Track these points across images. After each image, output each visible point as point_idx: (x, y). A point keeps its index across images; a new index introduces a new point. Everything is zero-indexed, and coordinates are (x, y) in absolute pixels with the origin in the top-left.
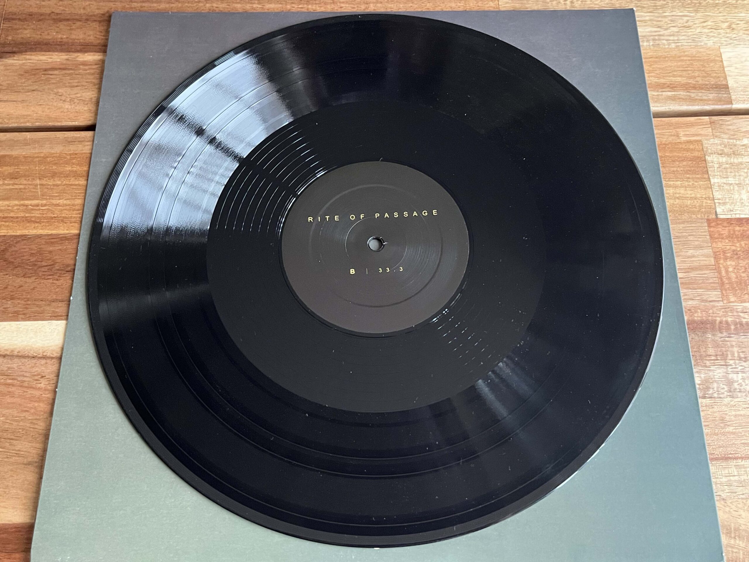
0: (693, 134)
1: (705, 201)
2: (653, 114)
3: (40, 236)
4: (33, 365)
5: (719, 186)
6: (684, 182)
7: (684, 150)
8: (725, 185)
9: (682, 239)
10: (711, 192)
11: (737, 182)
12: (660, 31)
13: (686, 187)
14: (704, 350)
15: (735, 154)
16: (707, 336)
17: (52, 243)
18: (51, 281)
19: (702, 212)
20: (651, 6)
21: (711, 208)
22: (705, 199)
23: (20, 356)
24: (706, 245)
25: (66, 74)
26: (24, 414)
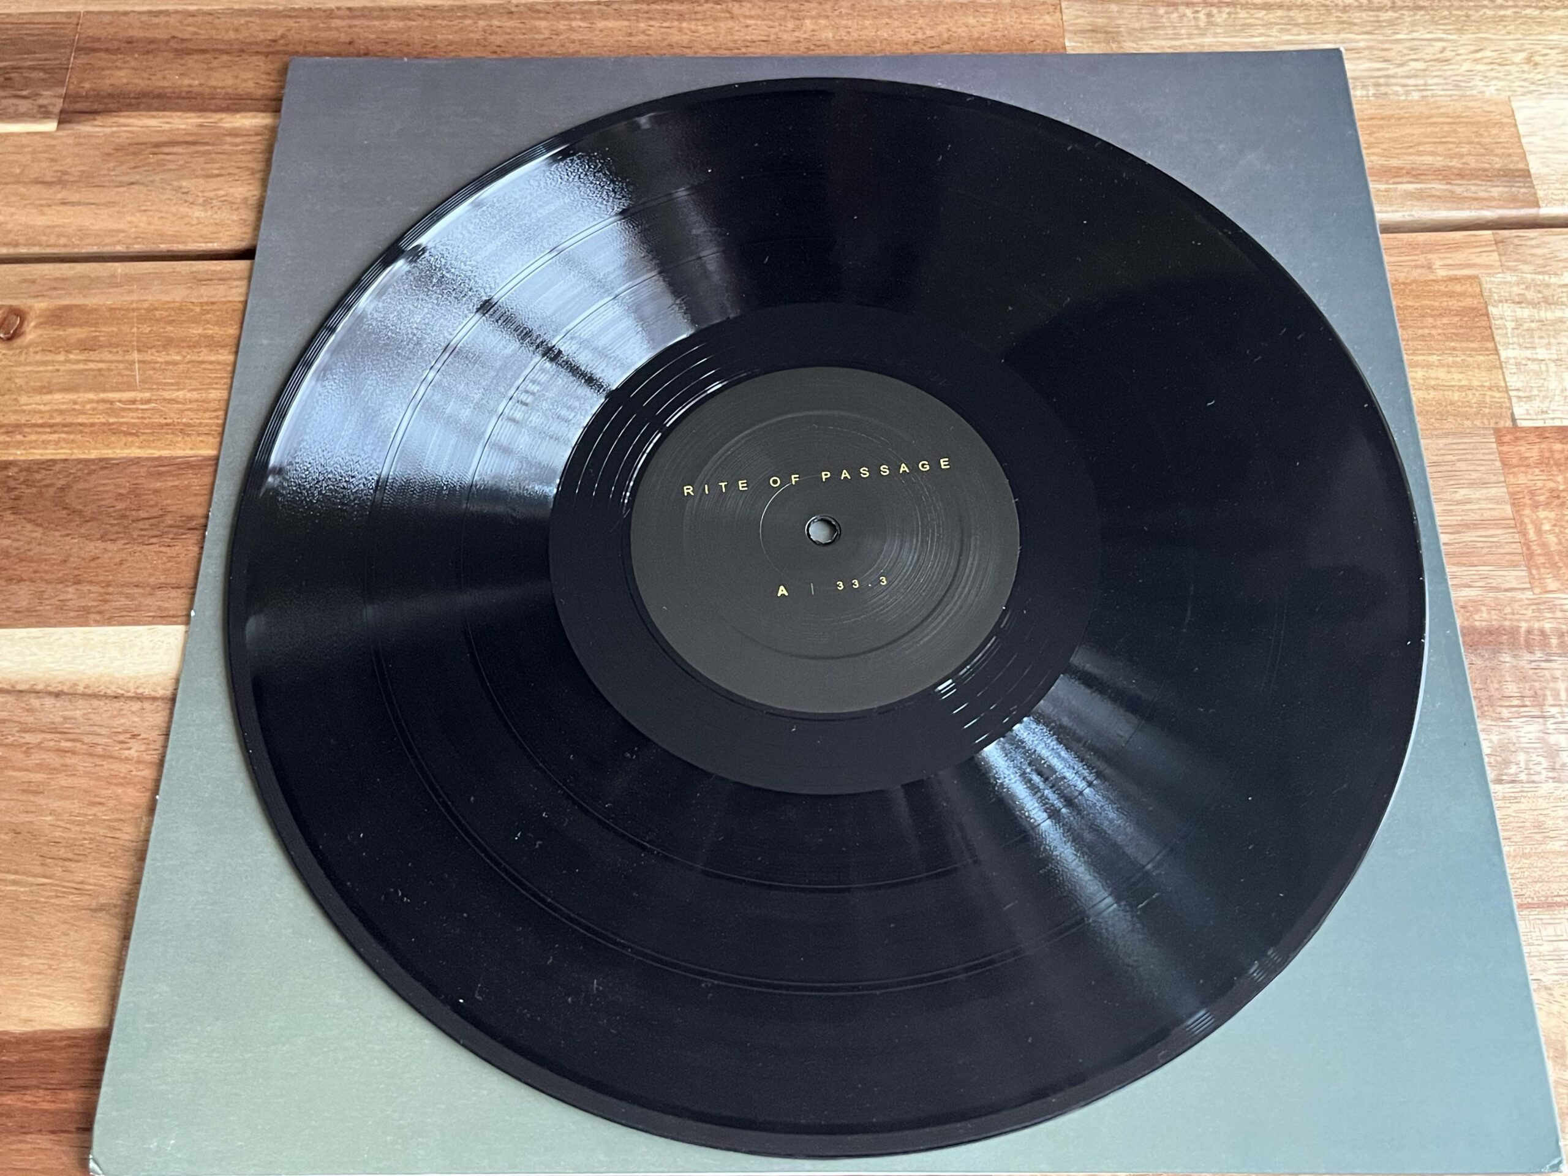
0: (1461, 265)
1: (1489, 393)
2: (1380, 225)
3: (137, 461)
4: (115, 713)
5: (1517, 364)
6: (1446, 356)
7: (1444, 294)
8: (1529, 362)
9: (1445, 468)
10: (1501, 377)
11: (1555, 357)
12: (1387, 69)
13: (1448, 367)
14: (1496, 686)
15: (1548, 302)
16: (1502, 659)
17: (160, 474)
18: (156, 548)
19: (1484, 415)
20: (1370, 21)
21: (1501, 408)
22: (1490, 389)
23: (90, 695)
24: (1494, 479)
25: (197, 152)
26: (95, 810)
